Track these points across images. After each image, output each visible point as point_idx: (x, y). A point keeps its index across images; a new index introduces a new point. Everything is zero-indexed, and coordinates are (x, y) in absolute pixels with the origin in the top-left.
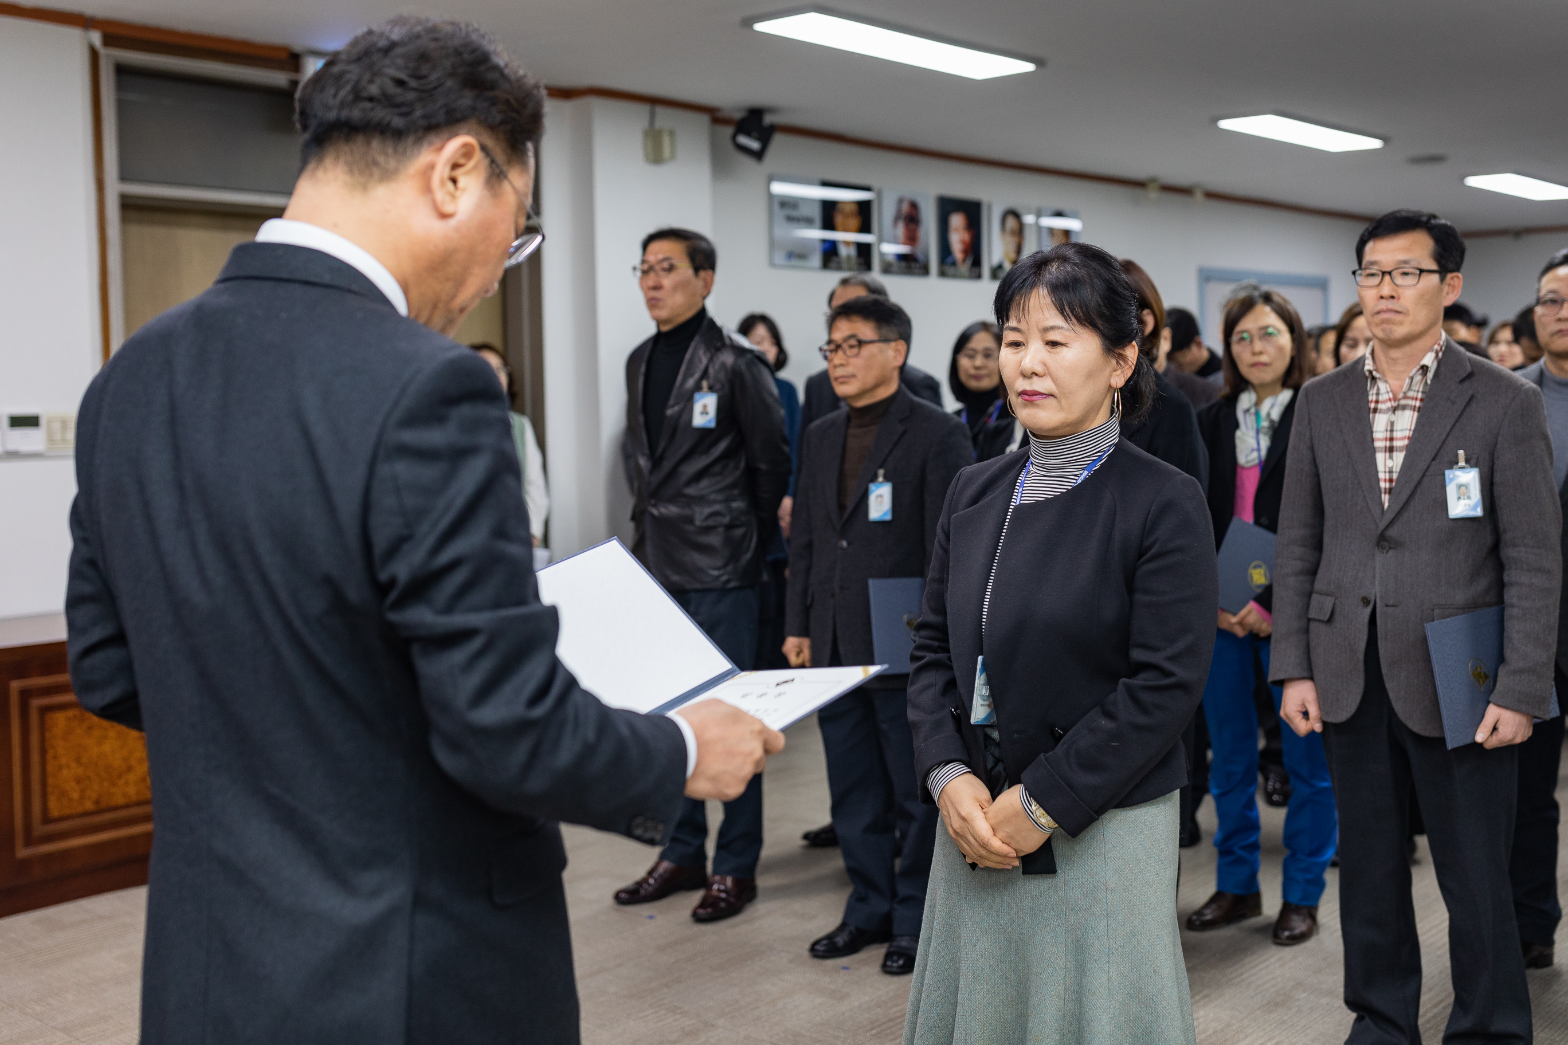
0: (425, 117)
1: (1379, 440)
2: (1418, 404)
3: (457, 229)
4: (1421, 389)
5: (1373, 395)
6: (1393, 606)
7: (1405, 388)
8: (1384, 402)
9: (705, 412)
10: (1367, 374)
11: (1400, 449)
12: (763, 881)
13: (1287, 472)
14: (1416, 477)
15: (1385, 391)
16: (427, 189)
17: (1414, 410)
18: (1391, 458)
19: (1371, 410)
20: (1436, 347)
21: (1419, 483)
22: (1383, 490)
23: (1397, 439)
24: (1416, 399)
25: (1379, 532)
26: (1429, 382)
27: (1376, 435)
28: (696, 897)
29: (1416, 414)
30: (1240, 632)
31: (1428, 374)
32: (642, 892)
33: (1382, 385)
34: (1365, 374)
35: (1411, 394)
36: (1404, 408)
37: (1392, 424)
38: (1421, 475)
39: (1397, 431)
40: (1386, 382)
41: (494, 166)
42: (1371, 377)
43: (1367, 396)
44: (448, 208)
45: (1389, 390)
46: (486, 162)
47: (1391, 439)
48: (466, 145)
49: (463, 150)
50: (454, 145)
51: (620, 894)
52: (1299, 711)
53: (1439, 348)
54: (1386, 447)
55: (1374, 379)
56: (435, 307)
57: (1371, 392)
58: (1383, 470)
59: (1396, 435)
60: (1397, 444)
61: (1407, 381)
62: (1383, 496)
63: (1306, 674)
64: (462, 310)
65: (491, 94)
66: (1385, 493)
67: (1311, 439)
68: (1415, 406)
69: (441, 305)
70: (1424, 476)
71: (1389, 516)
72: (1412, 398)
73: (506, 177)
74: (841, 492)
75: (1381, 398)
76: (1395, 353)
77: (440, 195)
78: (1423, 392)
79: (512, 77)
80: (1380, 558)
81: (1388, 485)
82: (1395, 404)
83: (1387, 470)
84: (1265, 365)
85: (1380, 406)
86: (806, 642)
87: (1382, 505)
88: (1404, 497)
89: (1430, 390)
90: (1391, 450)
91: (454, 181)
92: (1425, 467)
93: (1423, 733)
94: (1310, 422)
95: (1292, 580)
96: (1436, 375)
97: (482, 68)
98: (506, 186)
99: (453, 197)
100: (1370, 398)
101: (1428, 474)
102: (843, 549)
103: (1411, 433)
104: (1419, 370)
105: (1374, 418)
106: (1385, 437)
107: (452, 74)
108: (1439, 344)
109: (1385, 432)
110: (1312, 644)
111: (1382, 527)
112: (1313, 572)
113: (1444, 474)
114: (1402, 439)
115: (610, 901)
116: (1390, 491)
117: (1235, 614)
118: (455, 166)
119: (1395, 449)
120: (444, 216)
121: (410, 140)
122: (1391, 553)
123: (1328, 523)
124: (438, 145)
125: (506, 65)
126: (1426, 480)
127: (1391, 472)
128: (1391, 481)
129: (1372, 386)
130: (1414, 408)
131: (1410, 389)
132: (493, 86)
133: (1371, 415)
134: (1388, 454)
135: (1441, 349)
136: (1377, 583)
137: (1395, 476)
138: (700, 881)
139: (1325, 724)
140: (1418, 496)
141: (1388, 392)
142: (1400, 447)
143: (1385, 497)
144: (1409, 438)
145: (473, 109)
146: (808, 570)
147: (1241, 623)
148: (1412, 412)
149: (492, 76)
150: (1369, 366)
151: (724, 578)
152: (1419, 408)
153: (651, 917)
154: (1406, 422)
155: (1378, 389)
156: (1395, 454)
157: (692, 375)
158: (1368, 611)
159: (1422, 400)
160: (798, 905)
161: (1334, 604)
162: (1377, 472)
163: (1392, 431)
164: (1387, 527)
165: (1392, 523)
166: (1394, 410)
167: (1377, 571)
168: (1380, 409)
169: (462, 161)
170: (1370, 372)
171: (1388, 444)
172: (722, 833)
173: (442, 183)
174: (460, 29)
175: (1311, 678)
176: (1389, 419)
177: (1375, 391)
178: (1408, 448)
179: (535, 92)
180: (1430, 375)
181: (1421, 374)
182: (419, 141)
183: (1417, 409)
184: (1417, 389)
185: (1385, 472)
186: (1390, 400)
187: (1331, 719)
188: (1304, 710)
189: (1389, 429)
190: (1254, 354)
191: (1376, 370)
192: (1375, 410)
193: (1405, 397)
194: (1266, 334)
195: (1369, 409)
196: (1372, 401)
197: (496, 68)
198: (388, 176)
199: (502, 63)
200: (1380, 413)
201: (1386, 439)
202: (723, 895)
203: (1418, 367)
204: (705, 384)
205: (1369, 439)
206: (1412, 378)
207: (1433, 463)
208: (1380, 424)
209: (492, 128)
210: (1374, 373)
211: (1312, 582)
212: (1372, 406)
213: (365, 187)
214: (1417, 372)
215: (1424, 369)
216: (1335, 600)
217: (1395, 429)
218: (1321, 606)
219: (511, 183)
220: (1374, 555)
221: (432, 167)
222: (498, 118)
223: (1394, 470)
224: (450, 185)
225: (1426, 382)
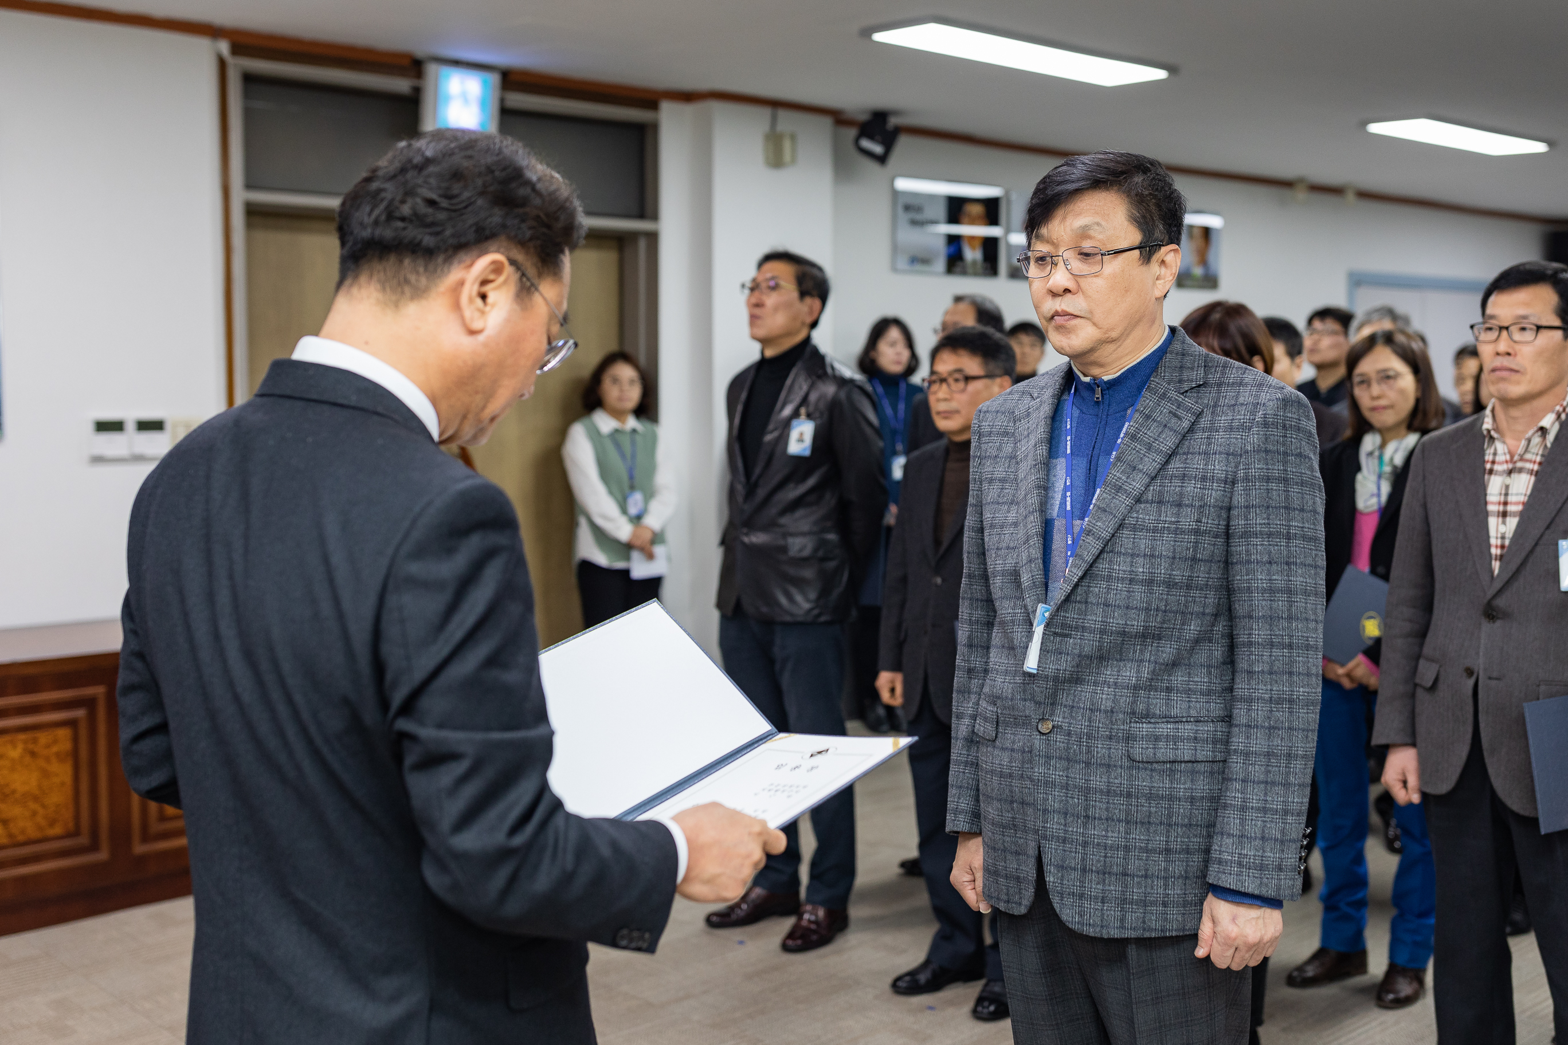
0: (453, 236)
1: (1493, 503)
2: (1536, 467)
3: (485, 345)
4: (1540, 452)
5: (1489, 455)
6: (1497, 679)
7: (1520, 450)
8: (1500, 463)
9: (801, 440)
10: (1485, 433)
11: (1514, 514)
12: (856, 912)
13: (1400, 529)
14: (1528, 546)
15: (1503, 452)
16: (457, 306)
17: (1531, 474)
18: (1504, 523)
19: (1487, 471)
20: (1558, 408)
21: (1532, 551)
22: (1494, 557)
23: (1511, 503)
24: (1535, 462)
25: (1485, 601)
26: (1549, 445)
27: (1490, 498)
28: (787, 924)
29: (1533, 478)
30: (1347, 684)
31: (1547, 436)
32: (734, 917)
33: (1500, 446)
34: (1482, 433)
35: (1528, 456)
36: (1520, 470)
37: (1507, 487)
38: (1533, 544)
39: (1512, 494)
40: (1504, 442)
41: (524, 279)
42: (1489, 436)
43: (1484, 455)
44: (476, 325)
45: (1506, 451)
46: (518, 275)
47: (1505, 503)
48: (494, 262)
49: (492, 267)
50: (483, 263)
51: (711, 917)
52: (1399, 780)
53: (1561, 409)
54: (1499, 512)
55: (1492, 439)
56: (464, 417)
57: (1488, 452)
58: (1495, 535)
59: (1510, 499)
60: (1510, 508)
61: (1523, 443)
62: (1493, 562)
63: (1409, 741)
64: (493, 419)
65: (520, 211)
66: (1496, 560)
67: (1425, 496)
68: (1532, 470)
69: (470, 416)
70: (1536, 544)
71: (1498, 585)
72: (1530, 461)
73: (537, 289)
74: (937, 528)
75: (1498, 459)
76: (1515, 412)
77: (468, 312)
78: (1542, 456)
79: (544, 191)
80: (1486, 626)
81: (1499, 552)
82: (1510, 466)
83: (1499, 535)
84: (1385, 408)
85: (1496, 467)
86: (898, 679)
87: (1492, 572)
88: (1513, 567)
89: (1549, 453)
90: (1504, 514)
91: (483, 297)
92: (1538, 536)
93: (1522, 812)
94: (1424, 478)
95: (1400, 642)
96: (1557, 438)
97: (514, 185)
98: (537, 299)
99: (483, 313)
100: (1487, 458)
101: (1541, 542)
102: (936, 585)
103: (1526, 498)
104: (1537, 431)
105: (1489, 480)
106: (1498, 501)
107: (482, 194)
108: (1562, 405)
109: (1499, 497)
110: (1417, 710)
111: (1491, 593)
112: (1422, 634)
113: (1557, 544)
114: (1517, 503)
115: (701, 924)
116: (1501, 558)
117: (1343, 665)
118: (484, 282)
119: (1508, 514)
120: (472, 332)
121: (440, 259)
122: (1498, 623)
123: (1438, 586)
124: (468, 262)
125: (539, 179)
126: (1538, 549)
127: (1503, 538)
128: (1502, 547)
129: (1489, 446)
130: (1531, 472)
131: (1527, 450)
132: (524, 202)
133: (1486, 477)
134: (1500, 519)
135: (1564, 410)
136: (1481, 654)
137: (1507, 542)
138: (792, 908)
139: (1424, 795)
140: (1529, 566)
141: (1505, 454)
142: (1514, 512)
143: (1495, 564)
144: (1523, 503)
145: (504, 226)
146: (902, 605)
147: (1349, 675)
148: (1528, 476)
149: (522, 192)
150: (1488, 424)
151: (816, 612)
152: (1537, 472)
153: (741, 943)
154: (1522, 486)
155: (1496, 450)
156: (1508, 519)
157: (791, 402)
158: (1471, 682)
159: (1540, 464)
160: (888, 938)
161: (1439, 671)
162: (1488, 537)
163: (1506, 494)
164: (1495, 596)
165: (1500, 592)
166: (1510, 472)
167: (1482, 641)
168: (1497, 471)
169: (492, 277)
170: (1489, 431)
171: (1501, 508)
172: (814, 865)
173: (471, 300)
174: (495, 144)
175: (1414, 745)
176: (1503, 481)
177: (1492, 450)
178: (1522, 514)
179: (568, 204)
180: (1551, 437)
181: (1541, 436)
182: (448, 260)
183: (1534, 473)
184: (1536, 452)
185: (1497, 538)
186: (1507, 462)
187: (1430, 790)
188: (1403, 779)
189: (1503, 492)
190: (1374, 398)
191: (1497, 430)
192: (1491, 472)
193: (1522, 459)
194: (1387, 377)
195: (1485, 469)
196: (1488, 462)
197: (528, 183)
198: (419, 293)
199: (534, 178)
200: (1496, 474)
201: (1499, 503)
202: (813, 927)
203: (1535, 429)
204: (803, 411)
205: (1483, 502)
206: (1529, 441)
207: (1547, 532)
208: (1494, 486)
209: (522, 244)
210: (1493, 433)
211: (1421, 645)
212: (1488, 466)
213: (396, 305)
214: (1533, 434)
215: (1543, 430)
216: (1440, 666)
217: (1510, 492)
218: (1427, 673)
219: (542, 295)
220: (1480, 624)
221: (461, 283)
222: (528, 234)
223: (1507, 535)
224: (479, 302)
225: (1546, 446)
